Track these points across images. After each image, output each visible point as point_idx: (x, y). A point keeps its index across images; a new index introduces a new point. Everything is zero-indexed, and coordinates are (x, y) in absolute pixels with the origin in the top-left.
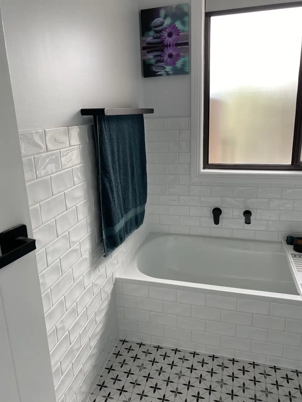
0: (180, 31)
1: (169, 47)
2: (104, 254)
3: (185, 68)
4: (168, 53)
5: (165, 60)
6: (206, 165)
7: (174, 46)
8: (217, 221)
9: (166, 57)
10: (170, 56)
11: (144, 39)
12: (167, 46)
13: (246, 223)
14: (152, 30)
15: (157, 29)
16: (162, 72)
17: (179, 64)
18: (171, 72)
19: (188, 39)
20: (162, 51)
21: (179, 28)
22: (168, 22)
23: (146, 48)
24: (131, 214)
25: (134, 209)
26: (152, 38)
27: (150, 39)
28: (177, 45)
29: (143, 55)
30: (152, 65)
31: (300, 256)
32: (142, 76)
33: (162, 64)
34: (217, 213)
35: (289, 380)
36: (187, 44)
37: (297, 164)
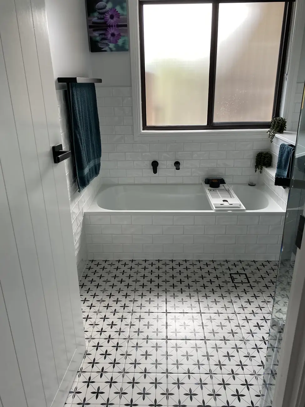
0: (120, 15)
1: (111, 27)
2: (78, 190)
3: (126, 46)
4: (110, 32)
5: (109, 38)
6: (145, 127)
7: (116, 26)
8: (155, 171)
9: (109, 36)
10: (113, 35)
11: (90, 18)
12: (110, 26)
13: (176, 169)
14: (97, 12)
15: (101, 11)
16: (107, 48)
17: (120, 42)
18: (114, 49)
19: (126, 22)
20: (106, 30)
21: (119, 12)
22: (109, 6)
23: (92, 27)
24: (92, 164)
25: (94, 160)
26: (97, 18)
27: (95, 19)
28: (118, 26)
29: (89, 33)
30: (97, 42)
31: (214, 190)
32: (90, 50)
33: (106, 41)
34: (155, 165)
36: (126, 26)
37: (211, 125)
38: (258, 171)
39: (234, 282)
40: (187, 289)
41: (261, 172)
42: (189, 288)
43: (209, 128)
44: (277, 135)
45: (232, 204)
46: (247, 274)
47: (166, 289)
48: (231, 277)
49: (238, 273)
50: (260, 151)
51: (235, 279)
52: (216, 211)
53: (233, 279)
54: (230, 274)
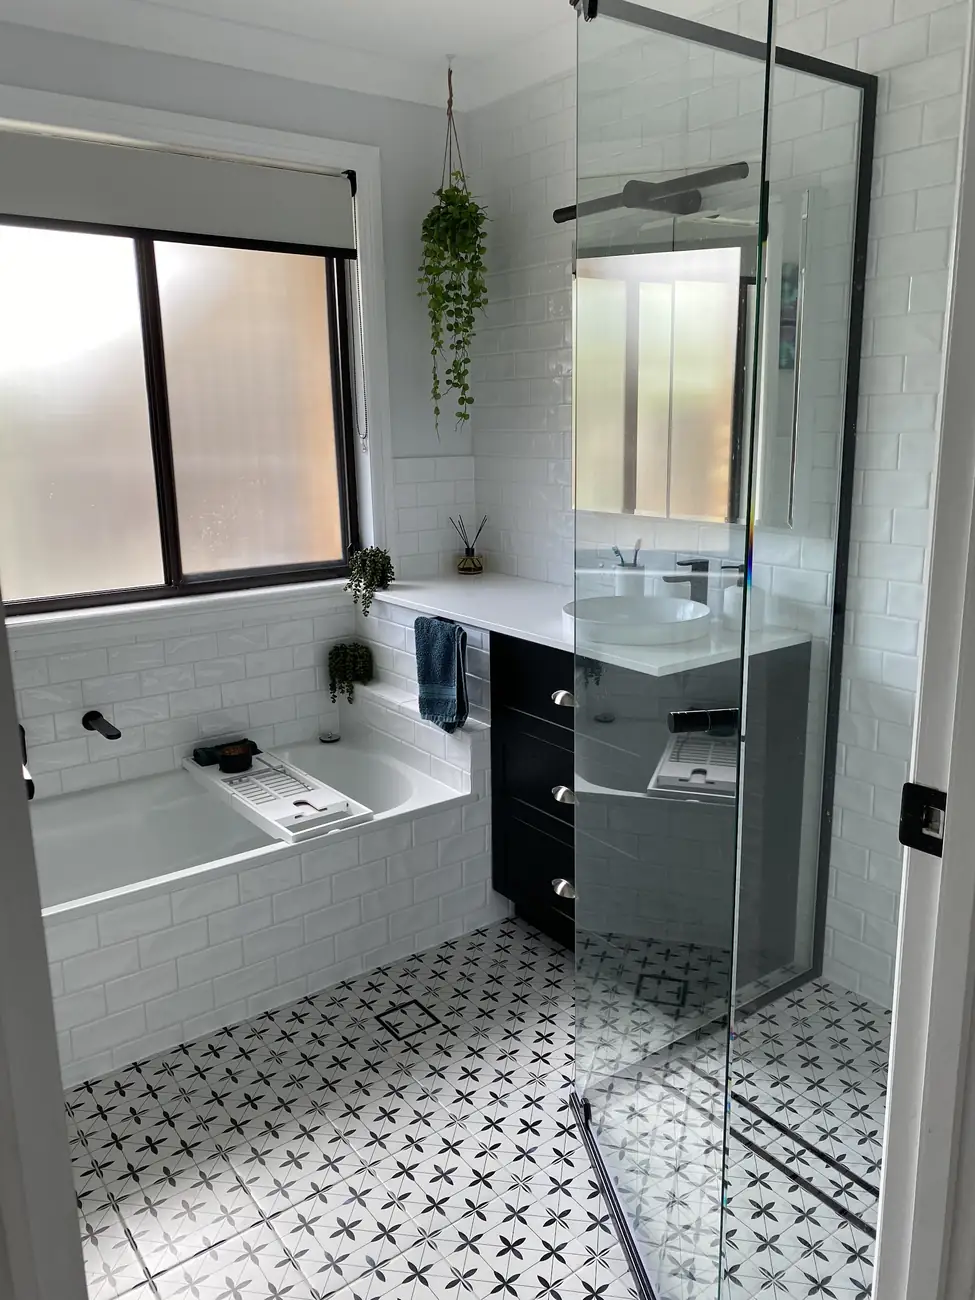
31: (242, 780)
35: (344, 1064)
37: (177, 583)
38: (342, 697)
39: (400, 1035)
40: (283, 1116)
41: (351, 700)
42: (289, 1110)
43: (176, 592)
44: (380, 595)
45: (326, 809)
46: (420, 1001)
47: (219, 1147)
48: (386, 1026)
49: (394, 1008)
50: (333, 642)
51: (397, 1028)
52: (298, 839)
53: (391, 1029)
54: (378, 1018)
